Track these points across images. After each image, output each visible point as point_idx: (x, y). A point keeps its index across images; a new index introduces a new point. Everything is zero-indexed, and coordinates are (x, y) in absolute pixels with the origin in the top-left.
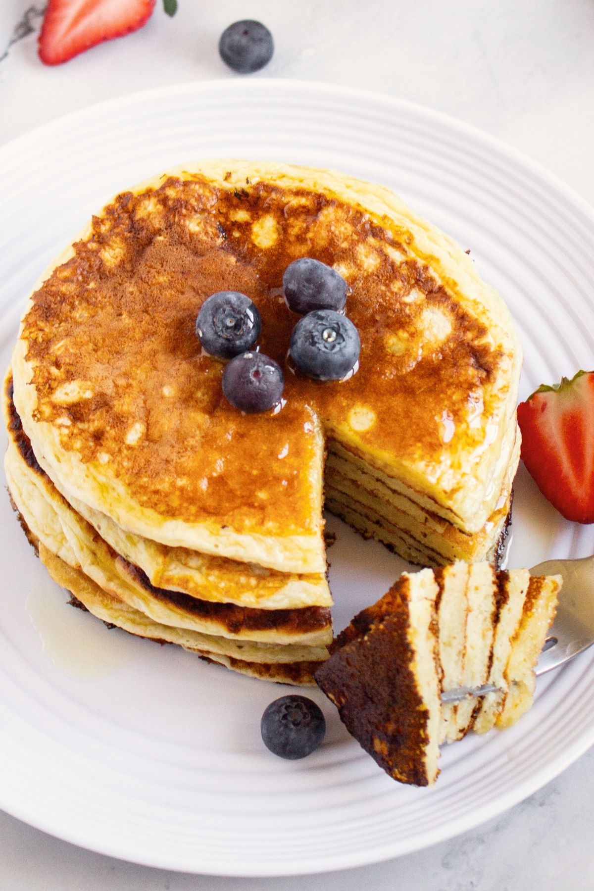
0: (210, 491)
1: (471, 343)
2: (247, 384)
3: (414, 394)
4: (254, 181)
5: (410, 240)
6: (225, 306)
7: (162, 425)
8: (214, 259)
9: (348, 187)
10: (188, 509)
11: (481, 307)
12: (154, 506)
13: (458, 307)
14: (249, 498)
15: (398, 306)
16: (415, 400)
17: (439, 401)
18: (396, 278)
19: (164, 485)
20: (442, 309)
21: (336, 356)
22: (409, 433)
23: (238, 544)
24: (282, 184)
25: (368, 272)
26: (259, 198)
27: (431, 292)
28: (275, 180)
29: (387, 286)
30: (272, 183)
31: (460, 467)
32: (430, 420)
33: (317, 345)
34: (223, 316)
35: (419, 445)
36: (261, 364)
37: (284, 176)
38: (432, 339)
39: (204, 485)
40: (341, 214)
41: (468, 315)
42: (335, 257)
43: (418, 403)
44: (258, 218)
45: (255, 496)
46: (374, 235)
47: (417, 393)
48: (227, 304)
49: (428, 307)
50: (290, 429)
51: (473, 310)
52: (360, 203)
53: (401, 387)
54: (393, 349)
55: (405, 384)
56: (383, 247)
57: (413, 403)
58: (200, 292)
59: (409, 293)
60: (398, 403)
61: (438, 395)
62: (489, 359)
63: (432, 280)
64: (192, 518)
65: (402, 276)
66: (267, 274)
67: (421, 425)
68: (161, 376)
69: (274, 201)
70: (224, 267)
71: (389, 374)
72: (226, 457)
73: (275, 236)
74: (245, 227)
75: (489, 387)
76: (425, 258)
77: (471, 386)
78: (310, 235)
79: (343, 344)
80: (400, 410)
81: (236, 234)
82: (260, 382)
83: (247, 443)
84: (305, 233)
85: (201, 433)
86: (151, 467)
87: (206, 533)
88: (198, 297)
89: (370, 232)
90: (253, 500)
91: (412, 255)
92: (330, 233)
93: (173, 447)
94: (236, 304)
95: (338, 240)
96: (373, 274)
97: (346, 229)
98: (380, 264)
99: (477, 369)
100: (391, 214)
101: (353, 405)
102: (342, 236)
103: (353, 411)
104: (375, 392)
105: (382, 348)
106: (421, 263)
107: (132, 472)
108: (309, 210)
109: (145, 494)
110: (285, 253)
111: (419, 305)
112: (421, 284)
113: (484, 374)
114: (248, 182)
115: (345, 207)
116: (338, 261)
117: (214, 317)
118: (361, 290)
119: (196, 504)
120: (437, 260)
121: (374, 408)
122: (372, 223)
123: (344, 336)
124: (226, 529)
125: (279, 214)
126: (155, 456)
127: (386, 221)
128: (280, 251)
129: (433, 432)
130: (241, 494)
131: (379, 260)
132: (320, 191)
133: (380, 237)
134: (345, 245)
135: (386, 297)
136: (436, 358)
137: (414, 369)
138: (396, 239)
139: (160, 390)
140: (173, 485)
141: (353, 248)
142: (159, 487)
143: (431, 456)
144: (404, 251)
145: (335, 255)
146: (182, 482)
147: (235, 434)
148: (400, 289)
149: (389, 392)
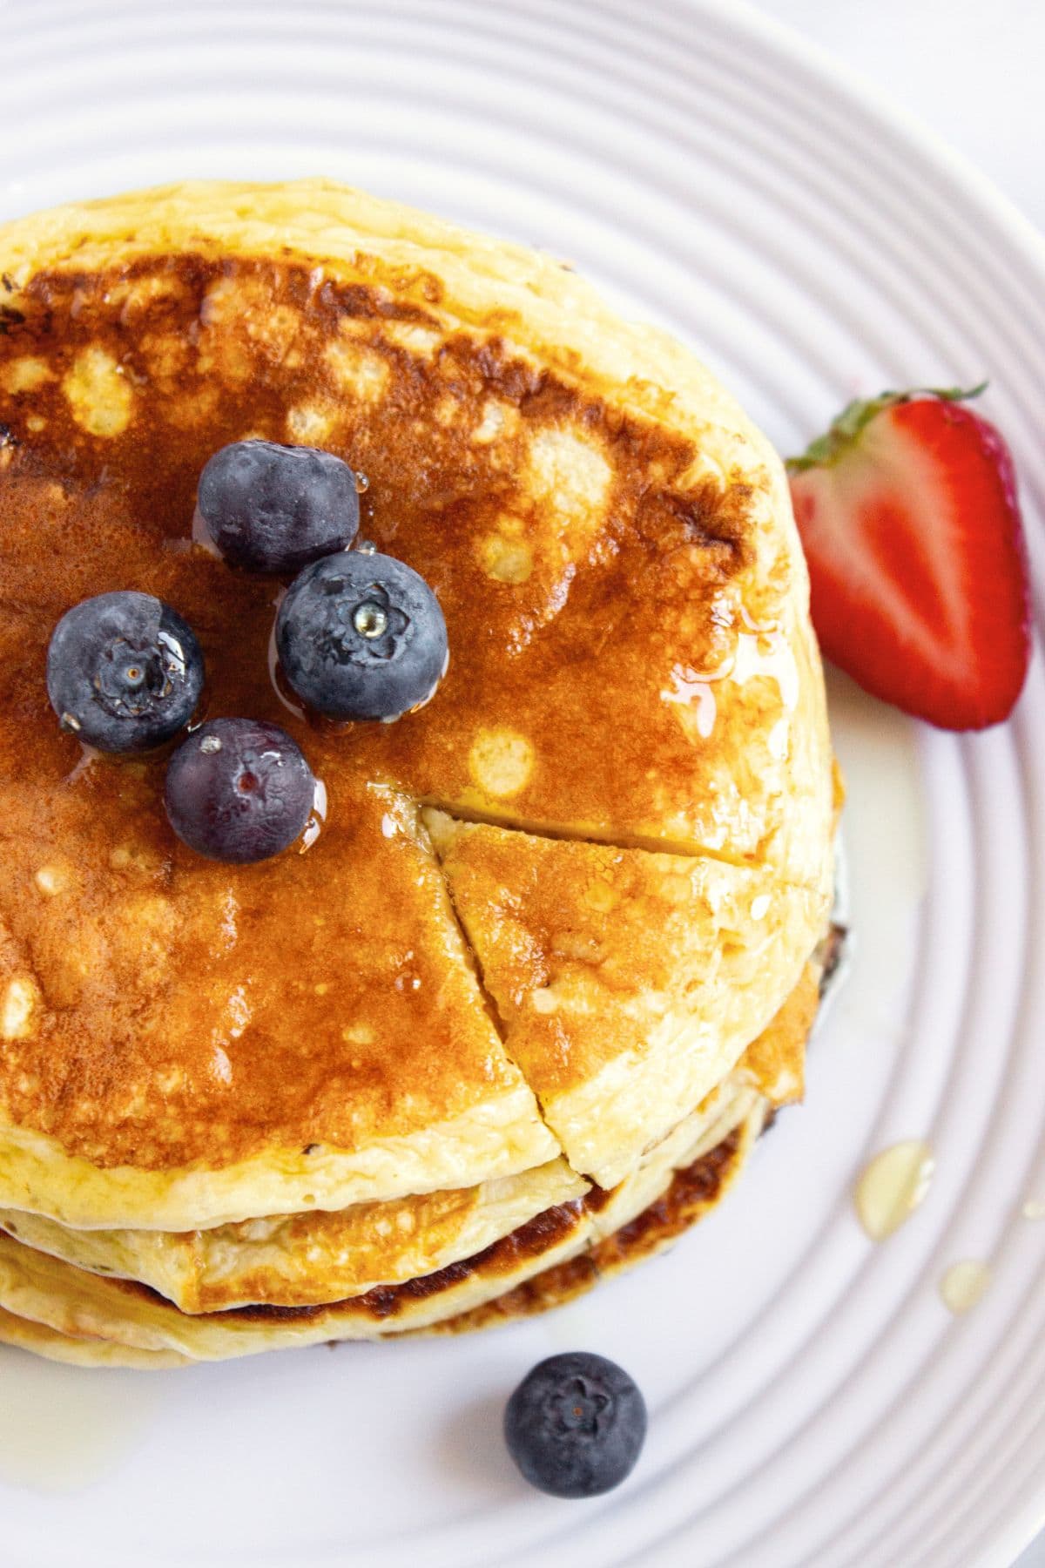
0: (242, 1071)
1: (668, 488)
2: (238, 815)
3: (593, 658)
4: (22, 278)
5: (434, 290)
6: (107, 644)
7: (70, 967)
8: (15, 513)
9: (243, 213)
10: (209, 1136)
11: (653, 393)
12: (128, 1158)
13: (602, 411)
14: (332, 1053)
15: (469, 459)
16: (599, 674)
17: (653, 654)
18: (437, 393)
19: (134, 1106)
20: (569, 429)
21: (405, 665)
22: (619, 756)
23: (354, 1174)
24: (88, 261)
25: (372, 405)
26: (50, 315)
27: (527, 396)
28: (67, 258)
29: (427, 418)
30: (64, 266)
31: (756, 785)
32: (652, 707)
33: (354, 657)
34: (111, 668)
35: (652, 774)
36: (248, 756)
37: (84, 241)
38: (578, 509)
39: (222, 1068)
40: (258, 289)
41: (633, 423)
42: (284, 398)
43: (609, 678)
44: (69, 365)
45: (344, 1044)
46: (352, 312)
47: (597, 653)
48: (109, 637)
49: (536, 436)
50: (356, 853)
51: (639, 405)
52: (290, 245)
53: (555, 654)
54: (501, 568)
55: (563, 641)
56: (382, 333)
57: (599, 682)
58: (17, 604)
59: (481, 419)
60: (564, 693)
61: (645, 640)
62: (724, 512)
63: (518, 367)
64: (227, 1154)
65: (450, 383)
66: (148, 496)
67: (637, 726)
68: (19, 849)
69: (89, 312)
70: (47, 525)
71: (520, 635)
72: (244, 983)
73: (125, 394)
74: (49, 398)
75: (747, 576)
76: (486, 322)
77: (707, 590)
78: (205, 364)
79: (410, 629)
80: (577, 708)
81: (36, 424)
82: (262, 797)
83: (276, 926)
84: (193, 364)
85: (164, 949)
86: (88, 1073)
87: (275, 1178)
88: (16, 619)
89: (338, 308)
90: (346, 1056)
91: (453, 325)
92: (251, 345)
93: (116, 1004)
94: (130, 628)
95: (275, 355)
96: (383, 405)
97: (282, 320)
98: (391, 375)
99: (706, 545)
100: (370, 246)
101: (471, 739)
102: (280, 339)
103: (474, 753)
104: (505, 689)
105: (479, 576)
106: (480, 336)
107: (49, 1100)
108: (177, 304)
109: (97, 1140)
110: (166, 430)
111: (516, 438)
112: (500, 386)
113: (725, 553)
114: (9, 287)
115: (258, 267)
116: (295, 403)
117: (92, 680)
118: (373, 453)
119: (222, 1117)
120: (514, 317)
121: (520, 726)
122: (334, 283)
123: (403, 609)
124: (313, 1152)
125: (112, 337)
126: (85, 1042)
127: (364, 266)
128: (152, 426)
129: (669, 732)
130: (310, 1052)
131: (385, 368)
132: (187, 247)
133: (367, 311)
134: (294, 361)
135: (434, 448)
136: (603, 554)
137: (568, 600)
138: (402, 298)
139: (31, 885)
140: (153, 1095)
141: (316, 360)
142: (127, 1112)
143: (689, 790)
144: (433, 324)
145: (280, 391)
146: (172, 1081)
147: (241, 917)
148: (457, 416)
149: (536, 676)
